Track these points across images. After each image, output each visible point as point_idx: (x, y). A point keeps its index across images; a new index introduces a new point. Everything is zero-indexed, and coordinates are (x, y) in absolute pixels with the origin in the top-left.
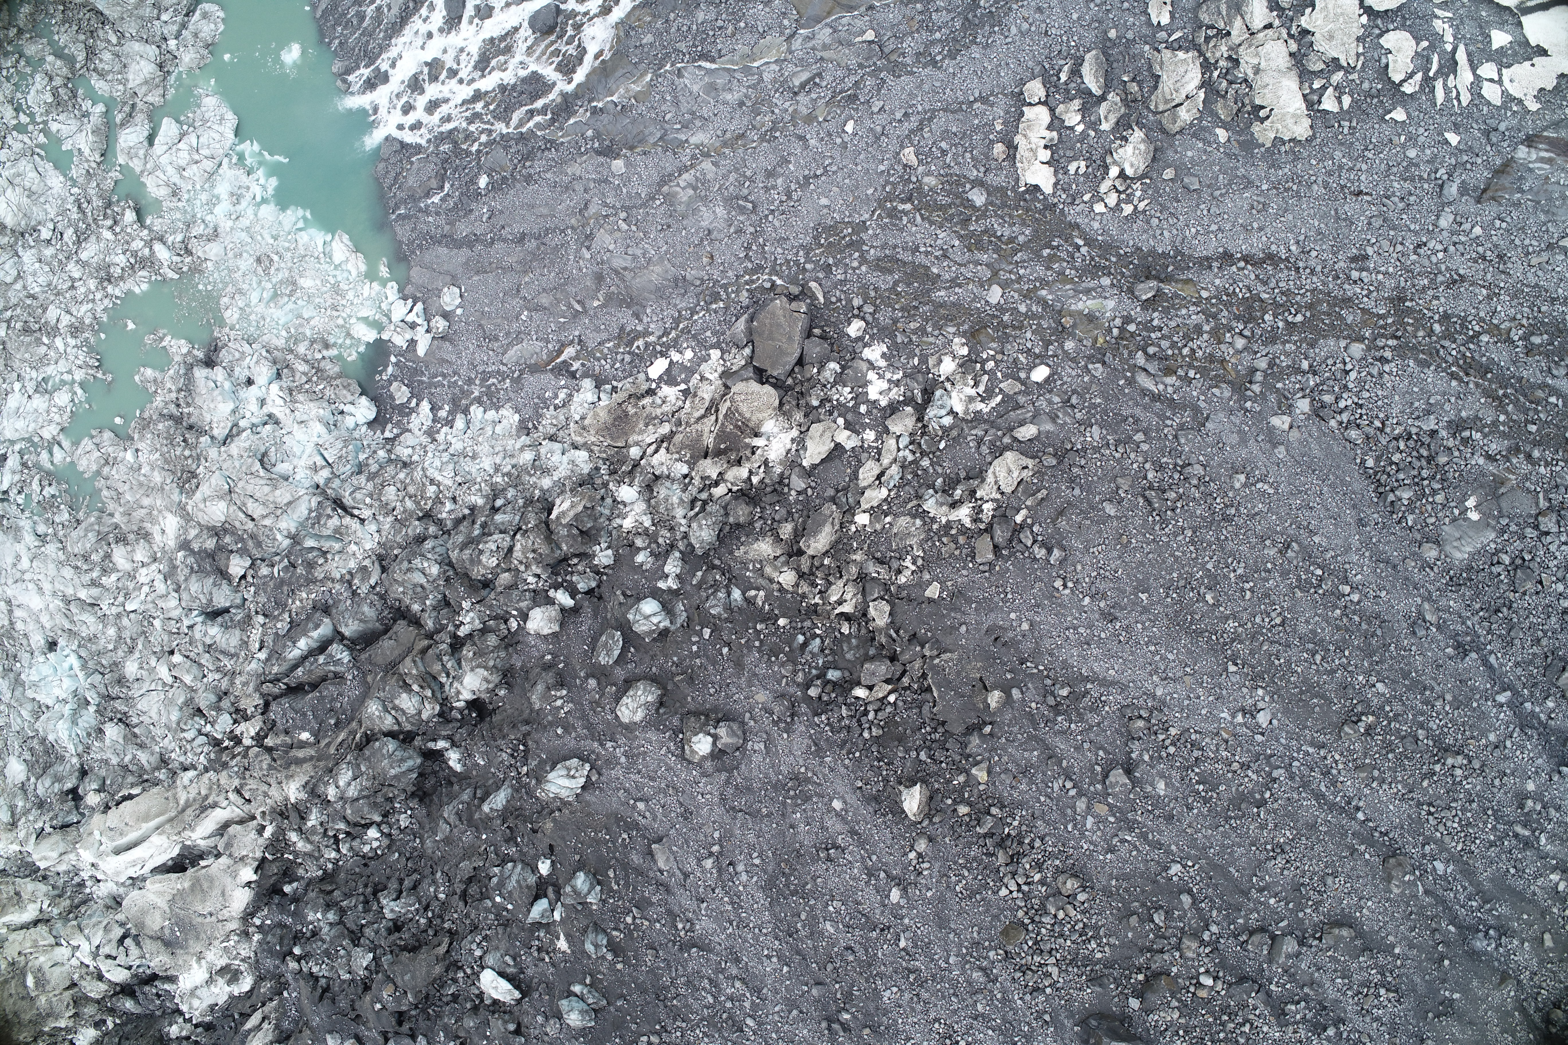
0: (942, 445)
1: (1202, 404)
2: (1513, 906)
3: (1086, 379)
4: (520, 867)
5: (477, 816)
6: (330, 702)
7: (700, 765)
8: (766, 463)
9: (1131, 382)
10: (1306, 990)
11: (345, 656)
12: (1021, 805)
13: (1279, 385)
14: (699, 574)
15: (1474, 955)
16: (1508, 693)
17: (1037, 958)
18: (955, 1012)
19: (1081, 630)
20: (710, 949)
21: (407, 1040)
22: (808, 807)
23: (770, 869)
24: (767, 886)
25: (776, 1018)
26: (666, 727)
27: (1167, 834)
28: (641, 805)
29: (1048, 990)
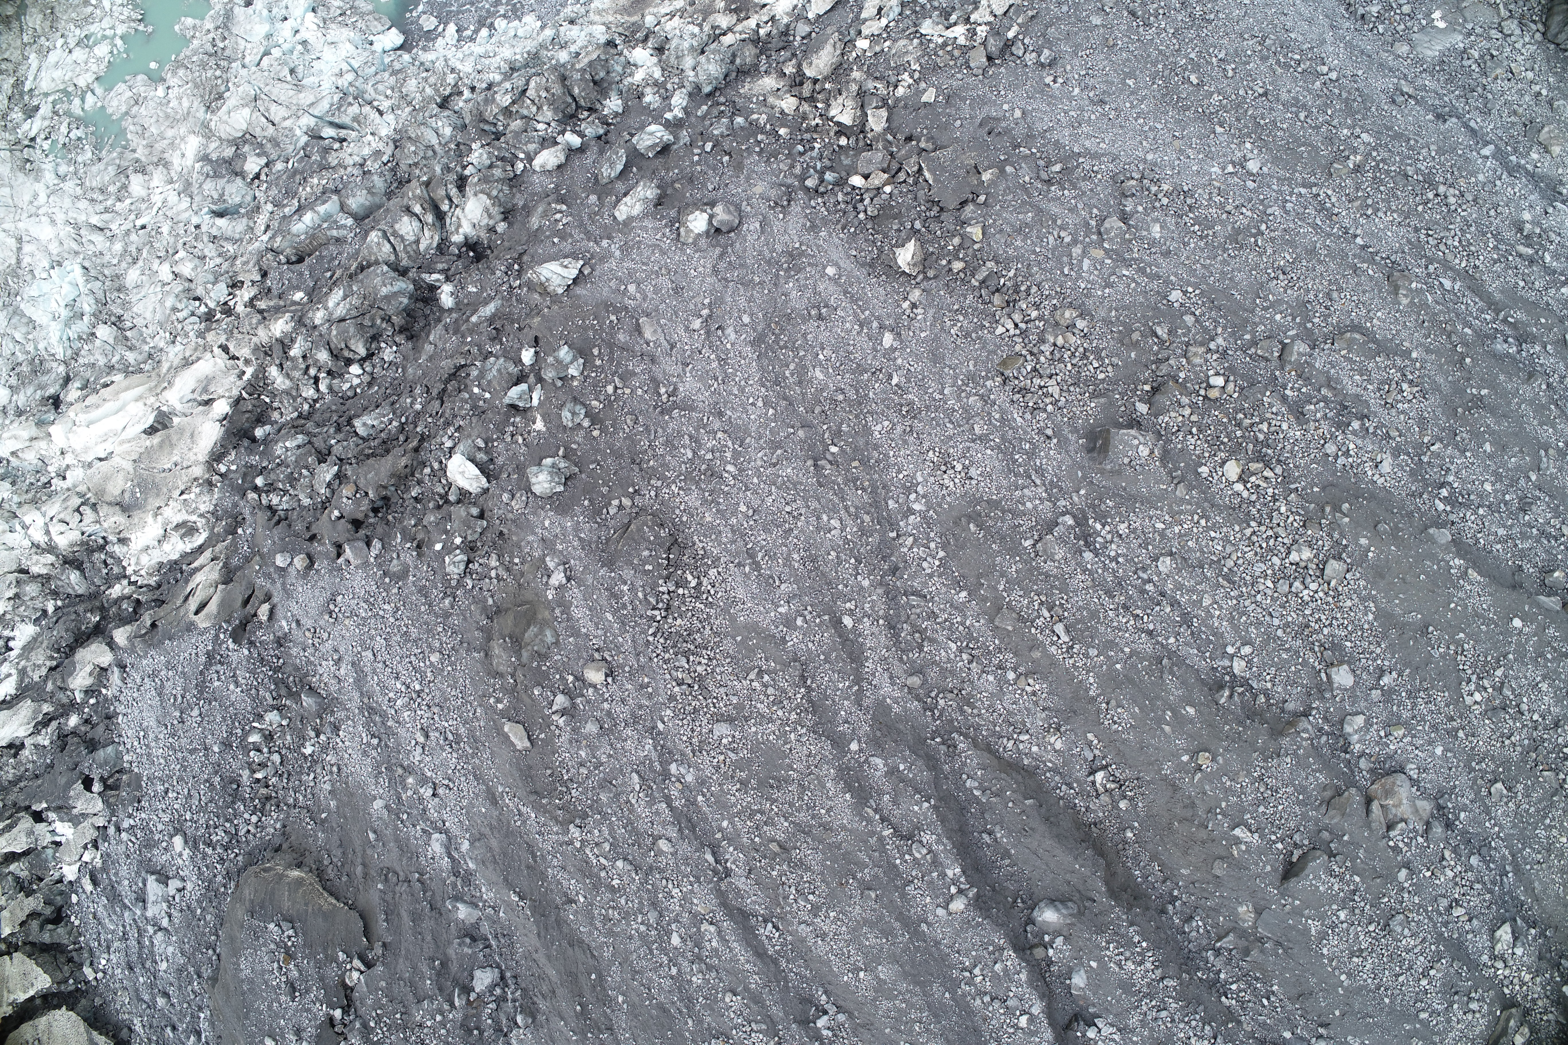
2: (1528, 313)
4: (502, 360)
5: (463, 328)
6: (329, 262)
7: (695, 243)
8: (773, 19)
10: (1324, 391)
11: (350, 221)
12: (1018, 259)
14: (705, 108)
15: (1496, 356)
16: (1492, 147)
17: (1037, 381)
18: (950, 438)
19: (1072, 113)
20: (692, 409)
21: (361, 544)
22: (801, 276)
23: (759, 328)
24: (756, 343)
25: (759, 463)
26: (663, 217)
27: (1165, 266)
28: (632, 288)
29: (1050, 408)
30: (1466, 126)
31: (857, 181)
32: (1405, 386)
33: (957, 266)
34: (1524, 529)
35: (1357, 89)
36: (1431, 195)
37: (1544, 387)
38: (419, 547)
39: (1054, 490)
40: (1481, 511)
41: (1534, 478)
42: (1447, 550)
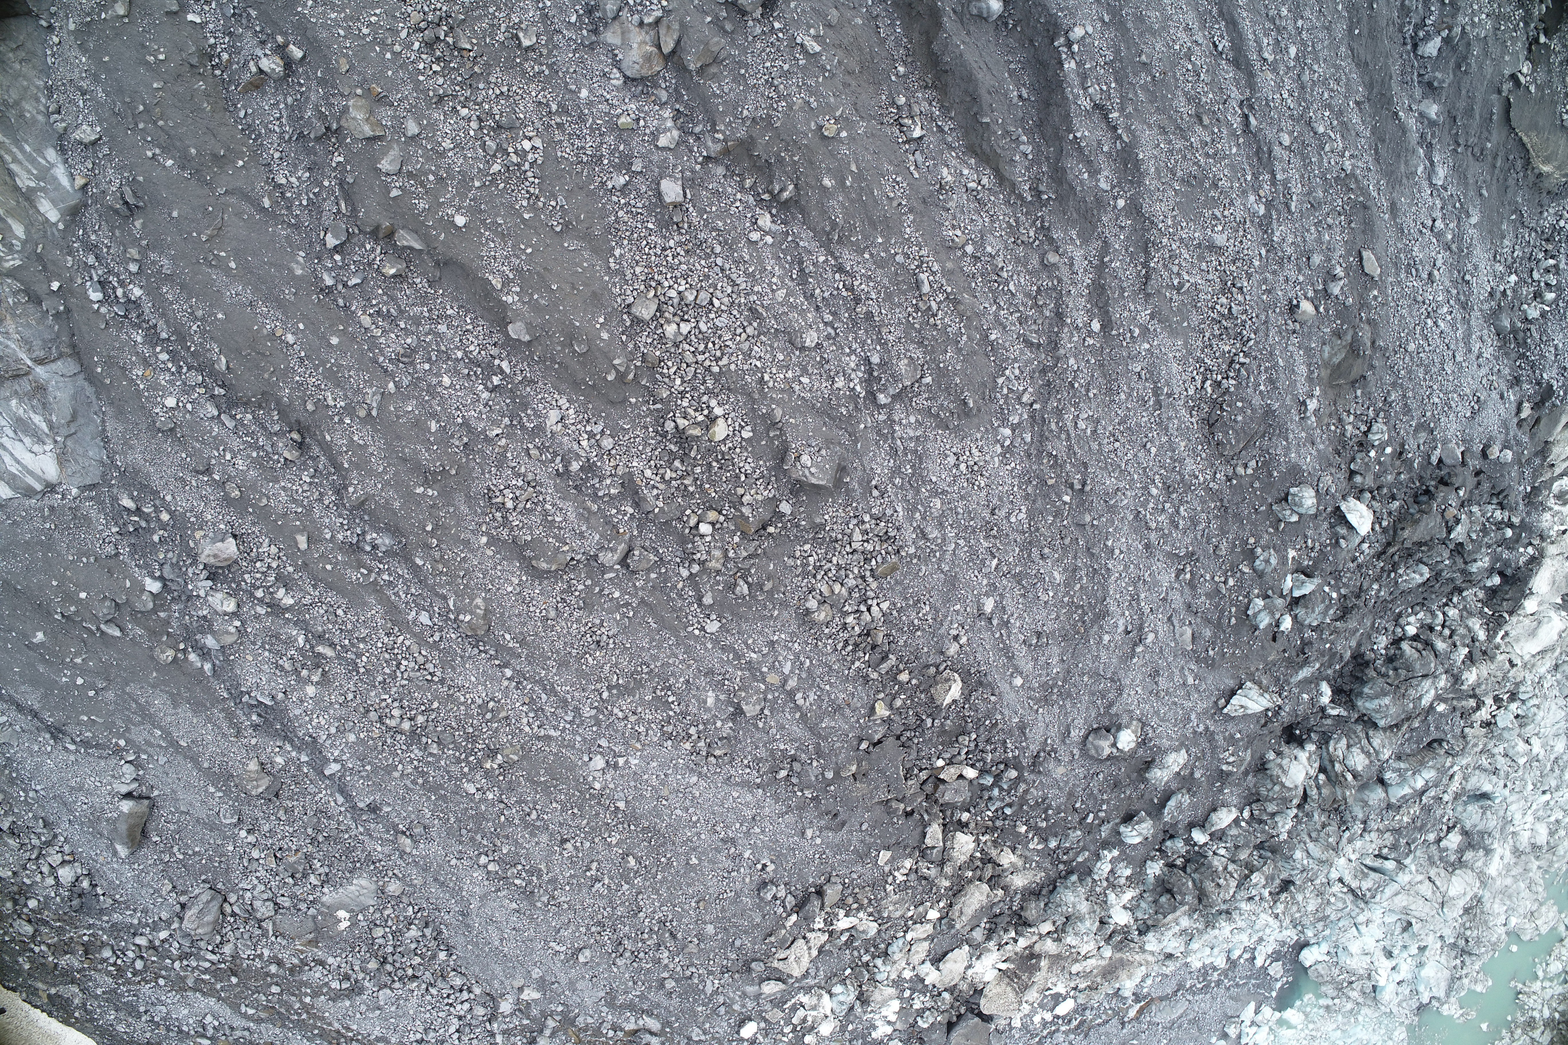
0: (849, 971)
1: (605, 1009)
2: (342, 578)
3: (707, 1025)
4: (1307, 622)
7: (1131, 720)
8: (1002, 947)
9: (667, 1024)
10: (595, 508)
12: (847, 680)
13: (525, 1022)
14: (1080, 860)
15: (394, 531)
16: (327, 772)
17: (869, 547)
18: (962, 498)
19: (758, 830)
20: (1170, 555)
21: (1448, 461)
22: (1044, 679)
23: (1095, 628)
24: (1104, 614)
25: (1128, 493)
26: (1151, 749)
27: (715, 659)
28: (1190, 681)
29: (867, 518)
30: (348, 797)
31: (971, 773)
32: (510, 504)
33: (904, 677)
34: (414, 329)
35: (461, 843)
36: (420, 719)
37: (351, 489)
38: (1401, 453)
39: (886, 431)
40: (460, 354)
41: (391, 385)
42: (518, 314)
